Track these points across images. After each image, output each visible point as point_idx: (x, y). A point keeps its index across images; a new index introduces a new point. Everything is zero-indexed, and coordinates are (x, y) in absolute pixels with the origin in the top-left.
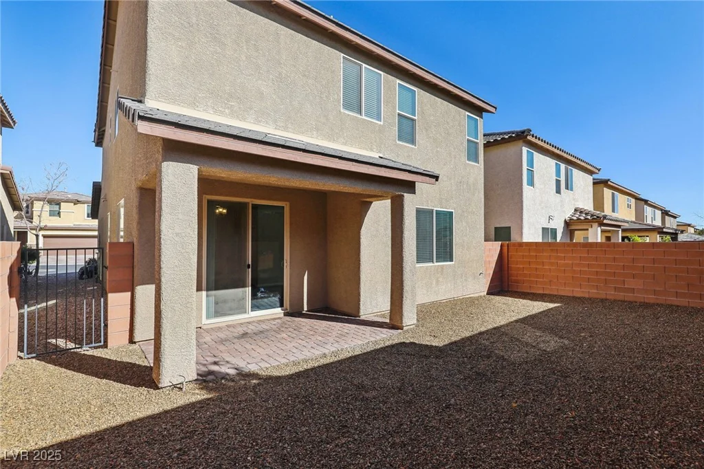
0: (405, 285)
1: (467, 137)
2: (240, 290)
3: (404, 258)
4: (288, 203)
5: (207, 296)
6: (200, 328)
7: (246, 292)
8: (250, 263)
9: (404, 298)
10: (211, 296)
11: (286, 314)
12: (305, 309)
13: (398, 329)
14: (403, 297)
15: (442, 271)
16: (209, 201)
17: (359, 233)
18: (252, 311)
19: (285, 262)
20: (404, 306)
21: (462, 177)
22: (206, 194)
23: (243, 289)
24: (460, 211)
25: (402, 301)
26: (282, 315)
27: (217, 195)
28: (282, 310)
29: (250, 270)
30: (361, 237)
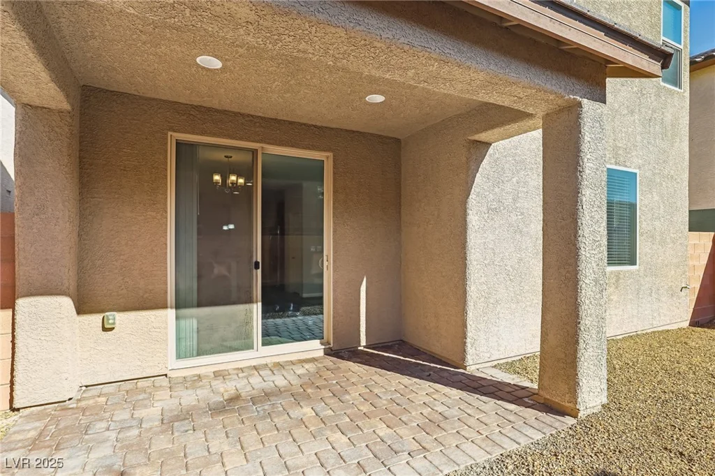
0: (582, 314)
1: (663, 38)
2: (241, 307)
3: (582, 252)
4: (330, 154)
5: (177, 318)
6: (166, 375)
7: (251, 312)
8: (259, 260)
9: (582, 345)
10: (185, 317)
11: (330, 352)
12: (363, 342)
13: (563, 413)
14: (577, 342)
15: (617, 281)
16: (179, 144)
17: (464, 203)
18: (264, 344)
19: (325, 258)
20: (580, 364)
21: (654, 111)
22: (175, 131)
23: (247, 306)
24: (648, 174)
25: (576, 351)
26: (321, 353)
27: (193, 133)
28: (322, 344)
29: (259, 271)
30: (469, 211)
